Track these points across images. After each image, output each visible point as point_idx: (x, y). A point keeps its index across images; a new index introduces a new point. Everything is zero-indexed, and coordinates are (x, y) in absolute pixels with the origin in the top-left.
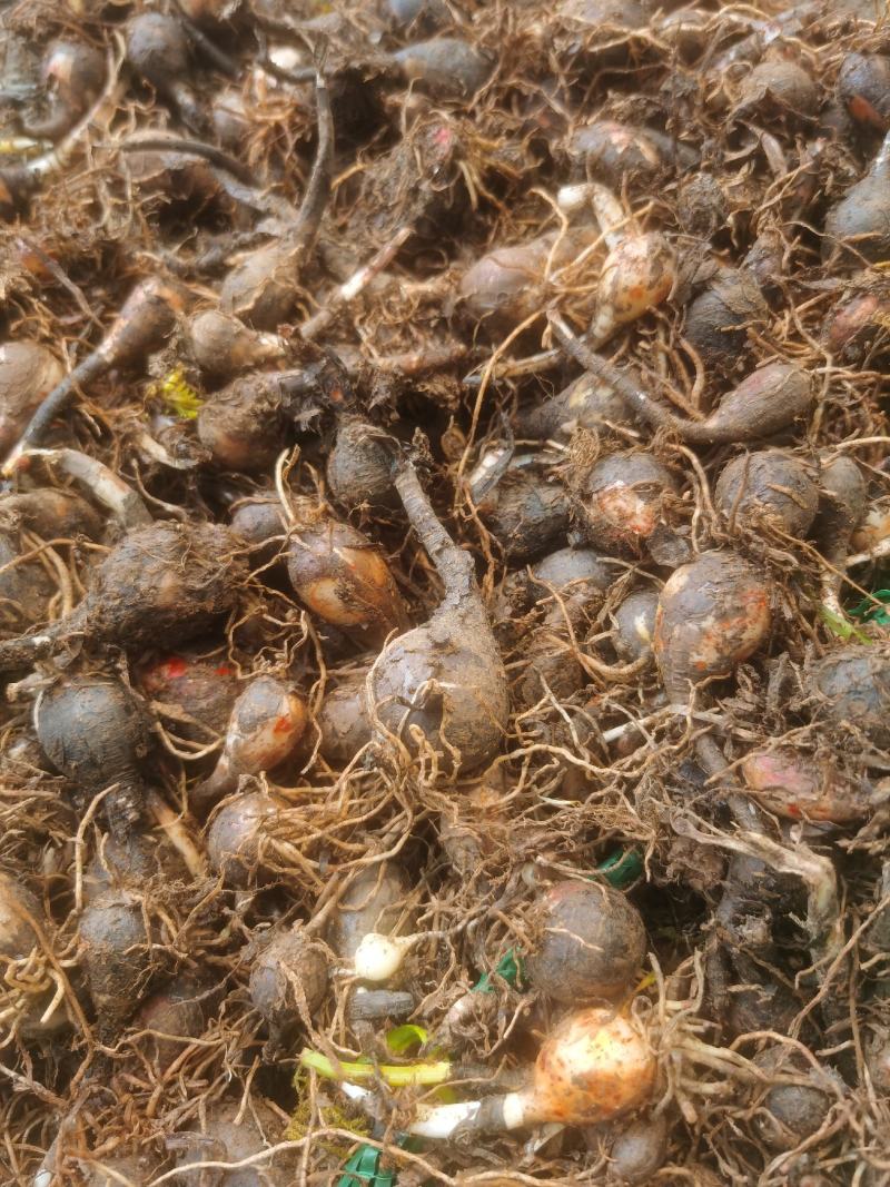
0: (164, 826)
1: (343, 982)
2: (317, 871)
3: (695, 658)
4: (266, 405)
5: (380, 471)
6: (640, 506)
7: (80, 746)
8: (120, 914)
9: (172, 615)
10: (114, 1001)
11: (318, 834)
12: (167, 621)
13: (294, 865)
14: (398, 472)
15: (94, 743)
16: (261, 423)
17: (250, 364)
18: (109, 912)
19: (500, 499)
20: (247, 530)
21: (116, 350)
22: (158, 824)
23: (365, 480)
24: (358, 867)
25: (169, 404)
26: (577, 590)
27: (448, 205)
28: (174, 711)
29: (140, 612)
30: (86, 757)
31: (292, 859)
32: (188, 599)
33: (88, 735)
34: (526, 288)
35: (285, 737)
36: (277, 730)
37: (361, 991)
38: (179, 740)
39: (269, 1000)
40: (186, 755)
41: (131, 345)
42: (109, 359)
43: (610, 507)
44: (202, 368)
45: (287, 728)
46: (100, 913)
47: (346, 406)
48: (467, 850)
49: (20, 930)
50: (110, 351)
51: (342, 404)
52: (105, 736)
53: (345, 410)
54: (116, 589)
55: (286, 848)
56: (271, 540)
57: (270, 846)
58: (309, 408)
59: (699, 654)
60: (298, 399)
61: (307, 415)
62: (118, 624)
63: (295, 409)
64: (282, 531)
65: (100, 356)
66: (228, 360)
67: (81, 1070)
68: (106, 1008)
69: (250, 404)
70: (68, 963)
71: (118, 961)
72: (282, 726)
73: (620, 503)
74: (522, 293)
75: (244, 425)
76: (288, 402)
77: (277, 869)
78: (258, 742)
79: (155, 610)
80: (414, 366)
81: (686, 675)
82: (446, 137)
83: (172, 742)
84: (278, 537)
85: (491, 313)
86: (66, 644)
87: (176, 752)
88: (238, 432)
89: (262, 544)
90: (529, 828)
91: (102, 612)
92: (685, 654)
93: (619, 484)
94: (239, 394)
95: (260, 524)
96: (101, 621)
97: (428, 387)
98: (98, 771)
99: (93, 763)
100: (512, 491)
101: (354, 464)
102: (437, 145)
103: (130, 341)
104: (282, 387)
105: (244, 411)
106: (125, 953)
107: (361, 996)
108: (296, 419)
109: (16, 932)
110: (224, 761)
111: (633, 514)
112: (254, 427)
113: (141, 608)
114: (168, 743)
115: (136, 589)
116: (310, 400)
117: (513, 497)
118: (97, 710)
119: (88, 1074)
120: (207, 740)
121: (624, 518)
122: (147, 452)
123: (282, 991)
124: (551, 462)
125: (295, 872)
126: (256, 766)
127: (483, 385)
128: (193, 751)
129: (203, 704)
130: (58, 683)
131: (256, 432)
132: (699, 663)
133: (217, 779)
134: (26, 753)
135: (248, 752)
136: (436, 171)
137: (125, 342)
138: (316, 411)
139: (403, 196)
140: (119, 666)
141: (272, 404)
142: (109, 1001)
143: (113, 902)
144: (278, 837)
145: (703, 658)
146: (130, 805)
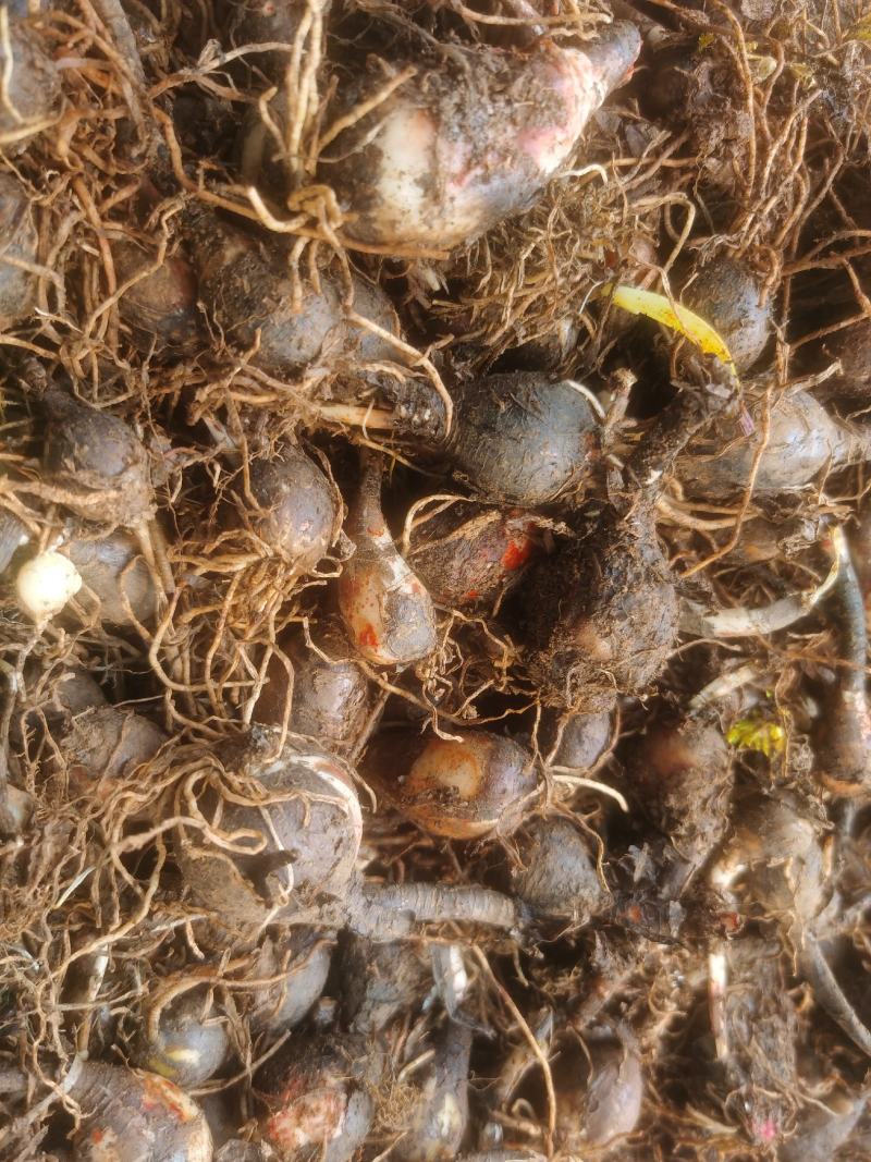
0: (370, 411)
1: (47, 532)
2: (191, 567)
3: (109, 1137)
4: (682, 831)
5: (533, 894)
6: (301, 1137)
7: (515, 430)
8: (306, 352)
9: (567, 622)
10: (219, 264)
11: (230, 599)
12: (565, 610)
13: (217, 553)
14: (518, 914)
15: (507, 447)
16: (670, 810)
17: (732, 841)
18: (316, 342)
19: (418, 963)
20: (585, 724)
21: (848, 707)
22: (375, 408)
23: (536, 877)
24: (165, 609)
25: (760, 721)
26: (273, 997)
27: (710, 1086)
28: (472, 530)
29: (597, 599)
30: (500, 426)
31: (223, 559)
32: (569, 649)
33: (521, 449)
34: (584, 1132)
35: (358, 629)
36: (370, 629)
37: (24, 539)
38: (441, 508)
39: (86, 448)
40: (420, 505)
41: (841, 723)
42: (847, 695)
43: (324, 1105)
44: (767, 799)
45: (363, 638)
46: (323, 332)
47: (618, 913)
48: (92, 751)
49: (375, 231)
50: (853, 703)
51: (623, 910)
52: (505, 464)
53: (614, 909)
54: (639, 595)
55: (240, 564)
56: (558, 743)
57: (253, 551)
58: (645, 871)
59: (110, 1145)
60: (662, 863)
61: (641, 861)
62: (604, 564)
63: (656, 854)
64: (557, 761)
65: (857, 690)
66: (754, 829)
67: (174, 145)
68: (217, 246)
69: (696, 817)
70: (299, 248)
71: (255, 316)
72: (369, 636)
73: (319, 1119)
74: (583, 1124)
75: (682, 796)
76: (668, 854)
77: (226, 535)
78: (373, 599)
79: (586, 614)
80: (601, 989)
81: (100, 1112)
82: (767, 1133)
83: (444, 502)
84: (554, 753)
85: (589, 1080)
86: (628, 496)
87: (431, 499)
88: (680, 783)
89: (561, 731)
90: (65, 851)
91: (629, 556)
92: (120, 1130)
93: (338, 1132)
94: (714, 812)
95: (581, 742)
96: (621, 549)
97: (572, 977)
98: (476, 422)
99: (487, 427)
100: (416, 977)
101: (559, 877)
102: (767, 1119)
103: (845, 726)
104: (686, 862)
105: (694, 807)
106: (259, 331)
107: (20, 536)
108: (646, 847)
109: (376, 226)
110: (383, 539)
111: (299, 1125)
112: (672, 802)
113: (600, 605)
114: (448, 497)
115: (622, 617)
116: (653, 878)
117: (409, 977)
118: (538, 475)
119: (164, 149)
120: (418, 535)
121: (303, 1111)
122: (735, 669)
123: (83, 477)
124: (412, 1034)
125: (208, 550)
126: (351, 571)
127: (531, 1038)
128: (418, 515)
129: (456, 563)
130: (597, 446)
131: (666, 798)
132: (99, 1138)
133: (372, 514)
134: (557, 336)
135: (371, 578)
136: (747, 1106)
137: (848, 721)
138: (637, 876)
139: (750, 1051)
140: (563, 525)
141: (678, 837)
142: (223, 257)
143: (325, 353)
144: (258, 564)
145: (102, 1144)
146: (416, 418)
